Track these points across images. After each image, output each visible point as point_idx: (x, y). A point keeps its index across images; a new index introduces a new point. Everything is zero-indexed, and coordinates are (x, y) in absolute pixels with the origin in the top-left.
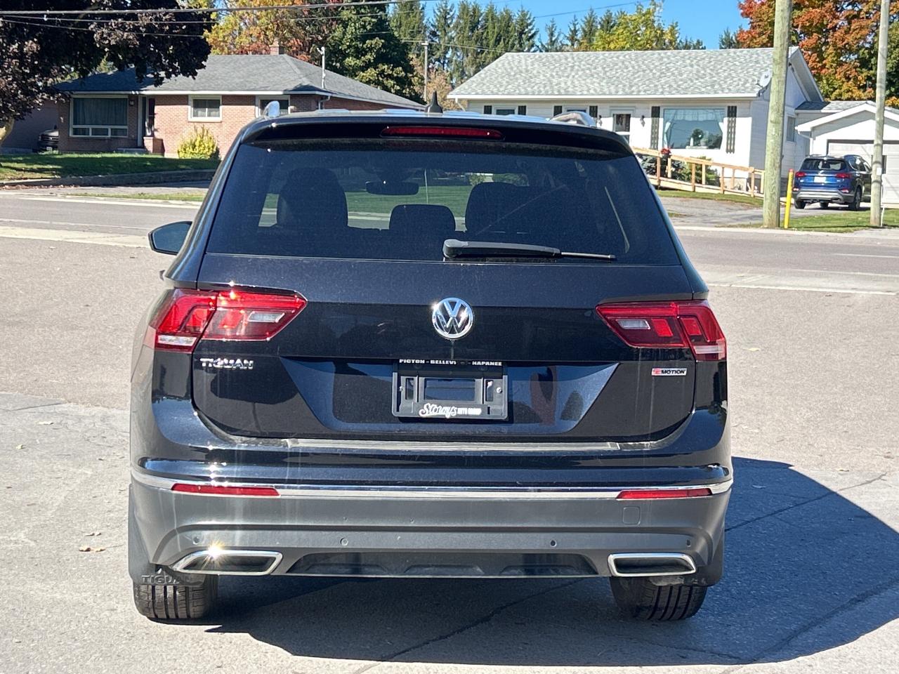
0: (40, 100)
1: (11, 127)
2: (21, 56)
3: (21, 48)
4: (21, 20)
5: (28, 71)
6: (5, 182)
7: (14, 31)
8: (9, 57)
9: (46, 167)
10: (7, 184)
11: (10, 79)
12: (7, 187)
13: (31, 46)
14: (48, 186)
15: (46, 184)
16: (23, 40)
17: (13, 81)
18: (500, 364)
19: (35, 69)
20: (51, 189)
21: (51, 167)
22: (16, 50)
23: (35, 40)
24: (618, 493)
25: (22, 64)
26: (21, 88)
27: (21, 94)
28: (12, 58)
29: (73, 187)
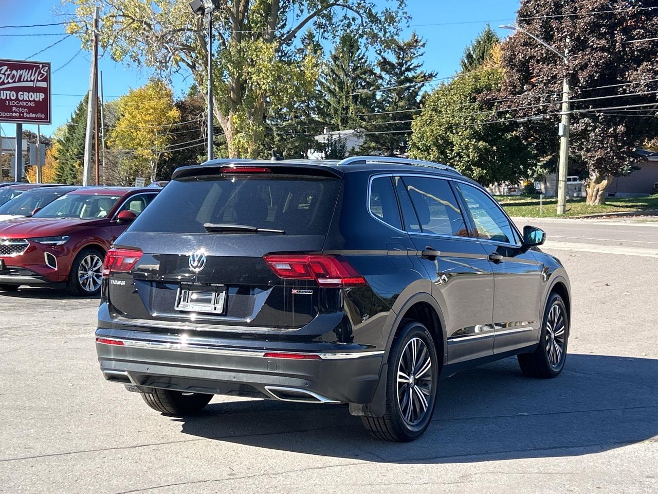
0: (628, 162)
1: (611, 180)
2: (615, 135)
3: (615, 130)
4: (615, 113)
5: (620, 144)
6: (603, 214)
7: (610, 120)
8: (608, 136)
9: (637, 204)
10: (604, 215)
11: (609, 150)
12: (604, 217)
13: (621, 128)
14: (632, 216)
15: (631, 215)
16: (617, 125)
17: (610, 151)
18: (223, 285)
19: (624, 143)
20: (634, 218)
21: (640, 204)
22: (612, 132)
23: (624, 124)
24: (264, 354)
25: (616, 141)
26: (616, 155)
27: (616, 159)
28: (610, 137)
29: (649, 216)
